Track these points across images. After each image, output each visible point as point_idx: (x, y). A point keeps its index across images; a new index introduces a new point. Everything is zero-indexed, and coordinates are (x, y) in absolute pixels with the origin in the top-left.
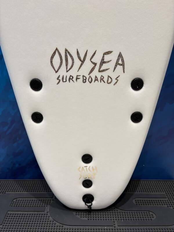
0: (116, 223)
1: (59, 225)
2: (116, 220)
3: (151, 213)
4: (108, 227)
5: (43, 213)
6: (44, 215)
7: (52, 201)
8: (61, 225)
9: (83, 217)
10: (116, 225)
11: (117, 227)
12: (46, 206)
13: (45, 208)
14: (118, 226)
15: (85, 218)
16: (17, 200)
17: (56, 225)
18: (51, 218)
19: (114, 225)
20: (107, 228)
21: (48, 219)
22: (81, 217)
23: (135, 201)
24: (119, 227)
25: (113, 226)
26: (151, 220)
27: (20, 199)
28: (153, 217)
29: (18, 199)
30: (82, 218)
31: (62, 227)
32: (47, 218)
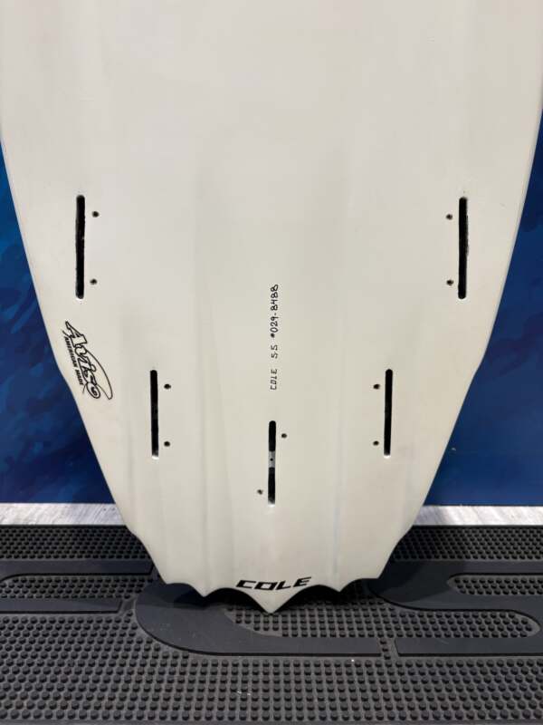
0: (390, 645)
1: (171, 654)
2: (392, 636)
3: (519, 617)
4: (363, 660)
5: (113, 616)
6: (118, 622)
7: (146, 584)
8: (181, 653)
9: (266, 629)
10: (393, 653)
11: (395, 659)
12: (127, 597)
13: (121, 602)
14: (401, 655)
15: (271, 632)
16: (16, 581)
17: (160, 653)
18: (140, 632)
19: (383, 653)
20: (356, 661)
21: (132, 635)
22: (257, 629)
23: (454, 583)
24: (404, 660)
25: (379, 655)
26: (522, 636)
27: (28, 578)
28: (530, 630)
29: (20, 578)
30: (261, 632)
31: (186, 657)
32: (127, 632)
